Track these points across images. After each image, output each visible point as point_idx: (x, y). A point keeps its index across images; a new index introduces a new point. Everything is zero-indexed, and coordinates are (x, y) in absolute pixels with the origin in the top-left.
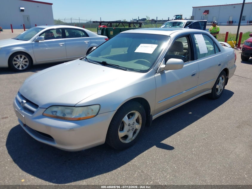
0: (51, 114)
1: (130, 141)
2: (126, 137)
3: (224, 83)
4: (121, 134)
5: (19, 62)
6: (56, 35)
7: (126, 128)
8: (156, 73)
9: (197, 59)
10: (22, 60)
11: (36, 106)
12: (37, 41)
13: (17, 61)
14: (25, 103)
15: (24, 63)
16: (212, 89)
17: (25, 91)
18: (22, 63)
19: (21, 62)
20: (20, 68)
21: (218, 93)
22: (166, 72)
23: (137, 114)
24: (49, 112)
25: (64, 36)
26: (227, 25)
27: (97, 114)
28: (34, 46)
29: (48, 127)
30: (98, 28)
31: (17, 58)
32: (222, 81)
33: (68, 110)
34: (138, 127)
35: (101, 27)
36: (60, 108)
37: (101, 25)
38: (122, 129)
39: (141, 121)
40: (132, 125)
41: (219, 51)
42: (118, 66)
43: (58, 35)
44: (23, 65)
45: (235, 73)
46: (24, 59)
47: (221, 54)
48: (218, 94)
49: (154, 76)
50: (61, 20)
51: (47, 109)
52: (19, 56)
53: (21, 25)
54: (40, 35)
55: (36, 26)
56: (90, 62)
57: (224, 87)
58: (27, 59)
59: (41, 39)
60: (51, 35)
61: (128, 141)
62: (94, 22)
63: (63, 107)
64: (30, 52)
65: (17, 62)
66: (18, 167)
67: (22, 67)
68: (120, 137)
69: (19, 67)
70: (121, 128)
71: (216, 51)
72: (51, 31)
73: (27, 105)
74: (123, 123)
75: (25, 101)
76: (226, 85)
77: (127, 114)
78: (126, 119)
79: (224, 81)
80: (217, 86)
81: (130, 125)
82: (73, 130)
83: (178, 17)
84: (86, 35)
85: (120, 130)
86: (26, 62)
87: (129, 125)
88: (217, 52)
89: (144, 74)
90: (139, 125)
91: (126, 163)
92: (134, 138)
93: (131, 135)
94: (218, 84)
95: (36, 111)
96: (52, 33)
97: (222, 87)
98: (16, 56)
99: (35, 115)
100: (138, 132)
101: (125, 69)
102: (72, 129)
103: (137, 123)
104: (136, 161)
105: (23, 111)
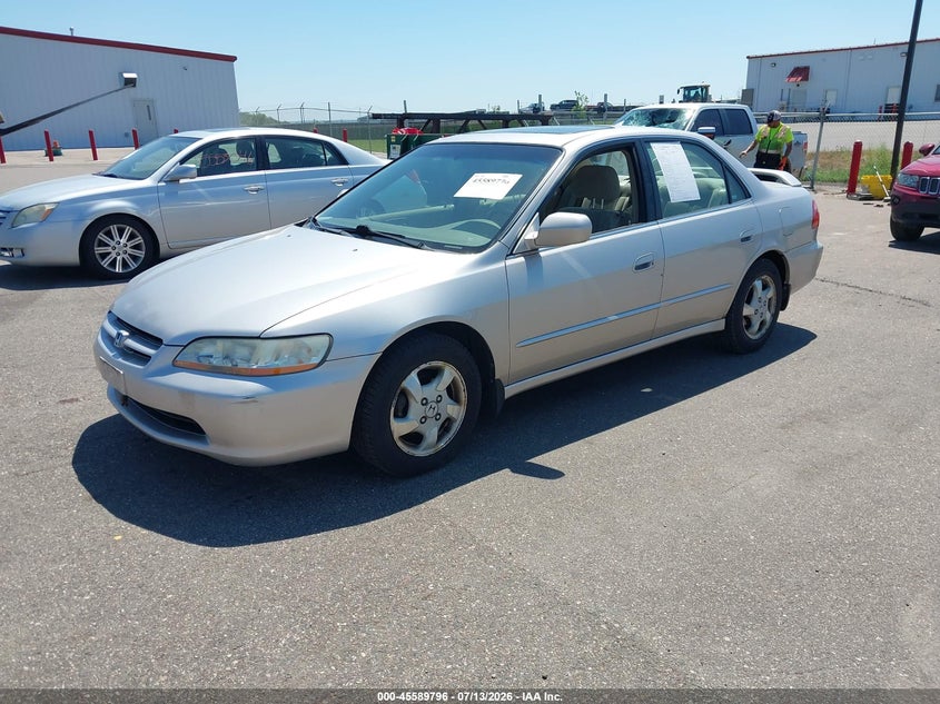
0: (194, 360)
1: (431, 451)
2: (414, 438)
3: (774, 302)
4: (399, 428)
5: (114, 248)
6: (236, 160)
7: (415, 409)
8: (512, 254)
9: (657, 217)
10: (123, 241)
11: (155, 341)
12: (172, 180)
13: (107, 245)
14: (128, 337)
15: (130, 251)
16: (727, 317)
17: (128, 306)
18: (125, 252)
19: (120, 247)
20: (118, 269)
21: (753, 334)
22: (542, 254)
23: (450, 374)
24: (189, 356)
25: (263, 163)
26: (879, 120)
27: (323, 361)
28: (162, 194)
29: (187, 394)
30: (389, 138)
31: (109, 234)
32: (763, 294)
33: (241, 351)
34: (456, 412)
35: (403, 132)
36: (220, 343)
37: (401, 125)
38: (403, 413)
39: (463, 396)
40: (434, 405)
41: (746, 198)
42: (400, 236)
43: (243, 160)
44: (126, 256)
45: (820, 272)
46: (132, 237)
47: (752, 206)
48: (751, 337)
49: (502, 264)
50: (267, 116)
51: (185, 347)
52: (114, 229)
53: (127, 135)
54: (183, 161)
55: (176, 132)
56: (323, 230)
57: (775, 316)
58: (139, 240)
59: (185, 173)
60: (221, 160)
61: (424, 449)
62: (376, 116)
63: (228, 343)
64: (149, 216)
65: (110, 250)
66: (106, 511)
67: (125, 264)
68: (396, 436)
69: (113, 264)
70: (401, 408)
71: (734, 197)
72: (221, 146)
73: (132, 343)
74: (405, 394)
75: (125, 333)
76: (783, 309)
77: (417, 370)
78: (412, 382)
79: (771, 293)
80: (747, 311)
81: (426, 404)
82: (254, 401)
83: (693, 93)
84: (340, 158)
85: (396, 416)
86: (137, 247)
87: (425, 402)
88: (736, 200)
89: (473, 257)
90: (457, 407)
91: (410, 505)
92: (442, 444)
93: (431, 433)
94: (749, 302)
95: (156, 355)
96: (224, 151)
97: (768, 316)
98: (107, 229)
99: (152, 366)
100: (456, 427)
101: (419, 245)
102: (250, 399)
103: (449, 400)
104: (441, 502)
105: (120, 360)
